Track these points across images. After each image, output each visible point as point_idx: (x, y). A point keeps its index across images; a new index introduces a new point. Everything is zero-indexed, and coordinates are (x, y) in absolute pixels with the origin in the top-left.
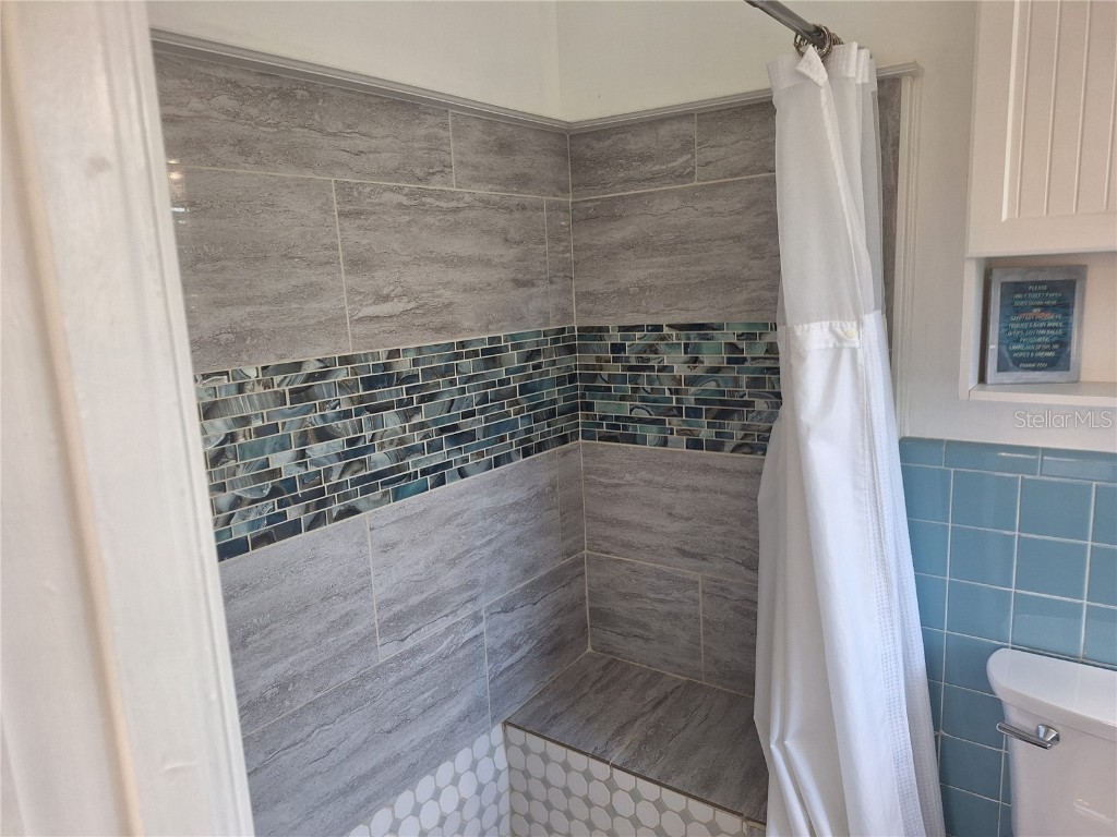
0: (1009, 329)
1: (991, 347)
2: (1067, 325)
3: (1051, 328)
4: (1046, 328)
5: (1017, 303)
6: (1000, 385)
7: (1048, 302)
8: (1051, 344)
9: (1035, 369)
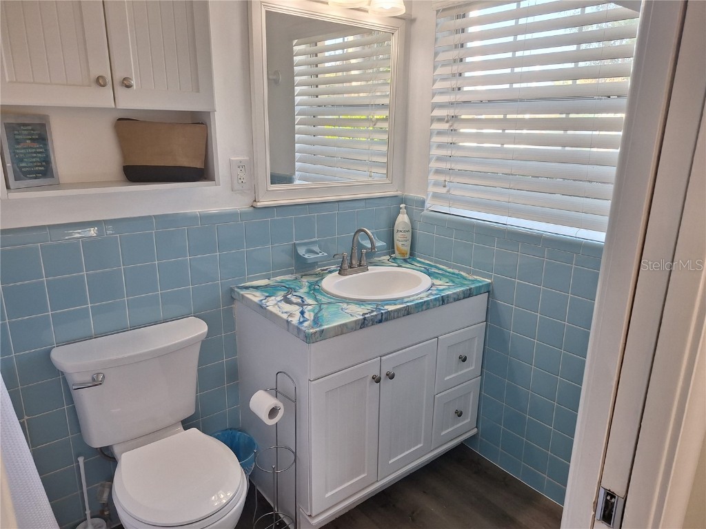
0: (16, 154)
1: (8, 165)
2: (47, 151)
3: (39, 153)
4: (35, 153)
5: (17, 137)
6: (18, 189)
7: (34, 137)
8: (41, 162)
9: (36, 178)
